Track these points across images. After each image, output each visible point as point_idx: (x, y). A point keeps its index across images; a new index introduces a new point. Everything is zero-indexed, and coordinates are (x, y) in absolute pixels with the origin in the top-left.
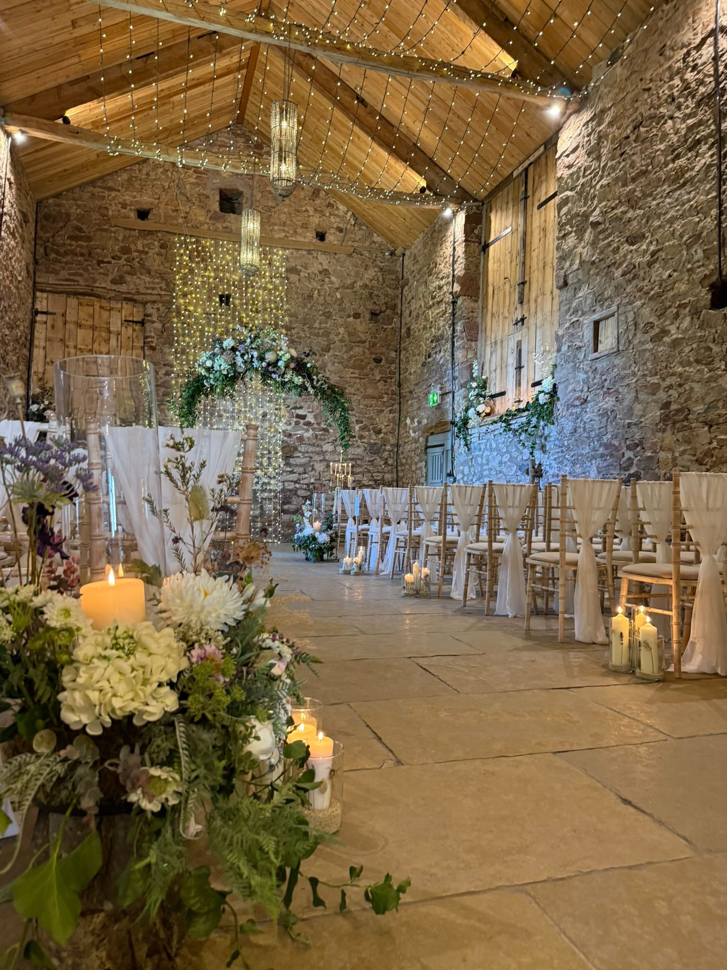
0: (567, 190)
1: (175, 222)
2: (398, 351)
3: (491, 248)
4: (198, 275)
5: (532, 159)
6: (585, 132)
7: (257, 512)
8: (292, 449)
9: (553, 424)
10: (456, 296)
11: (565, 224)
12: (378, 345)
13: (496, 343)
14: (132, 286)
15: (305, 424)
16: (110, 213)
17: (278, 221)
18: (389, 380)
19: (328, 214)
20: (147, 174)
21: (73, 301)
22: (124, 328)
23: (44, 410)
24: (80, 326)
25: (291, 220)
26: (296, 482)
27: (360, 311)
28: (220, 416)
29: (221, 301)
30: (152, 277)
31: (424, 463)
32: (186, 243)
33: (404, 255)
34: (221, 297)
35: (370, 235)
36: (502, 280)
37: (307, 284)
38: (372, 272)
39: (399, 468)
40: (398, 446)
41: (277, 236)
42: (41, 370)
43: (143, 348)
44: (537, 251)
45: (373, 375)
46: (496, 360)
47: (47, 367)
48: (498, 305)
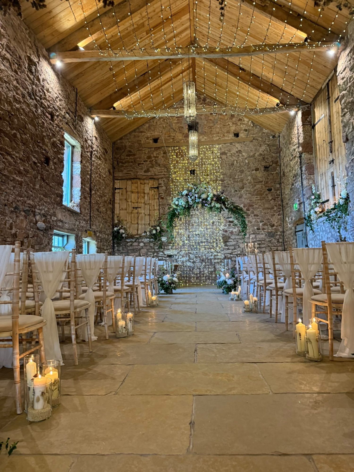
0: (343, 90)
1: (169, 141)
2: (280, 184)
3: (316, 126)
4: (180, 163)
5: (329, 78)
6: (348, 60)
7: (213, 270)
8: (228, 238)
9: (348, 215)
10: (301, 153)
11: (344, 108)
12: (269, 182)
13: (322, 174)
14: (153, 172)
15: (233, 225)
16: (142, 142)
17: (215, 132)
18: (277, 199)
19: (239, 124)
20: (156, 123)
21: (129, 182)
22: (150, 191)
23: (119, 229)
24: (132, 192)
25: (222, 131)
26: (231, 254)
27: (259, 167)
28: (193, 225)
29: (191, 173)
30: (161, 167)
31: (295, 240)
32: (174, 150)
33: (279, 136)
34: (191, 171)
35: (262, 129)
36: (322, 142)
37: (231, 158)
38: (263, 148)
39: (285, 244)
40: (283, 232)
41: (215, 139)
42: (118, 213)
43: (158, 199)
44: (336, 124)
45: (268, 197)
46: (323, 183)
47: (121, 211)
48: (322, 154)
